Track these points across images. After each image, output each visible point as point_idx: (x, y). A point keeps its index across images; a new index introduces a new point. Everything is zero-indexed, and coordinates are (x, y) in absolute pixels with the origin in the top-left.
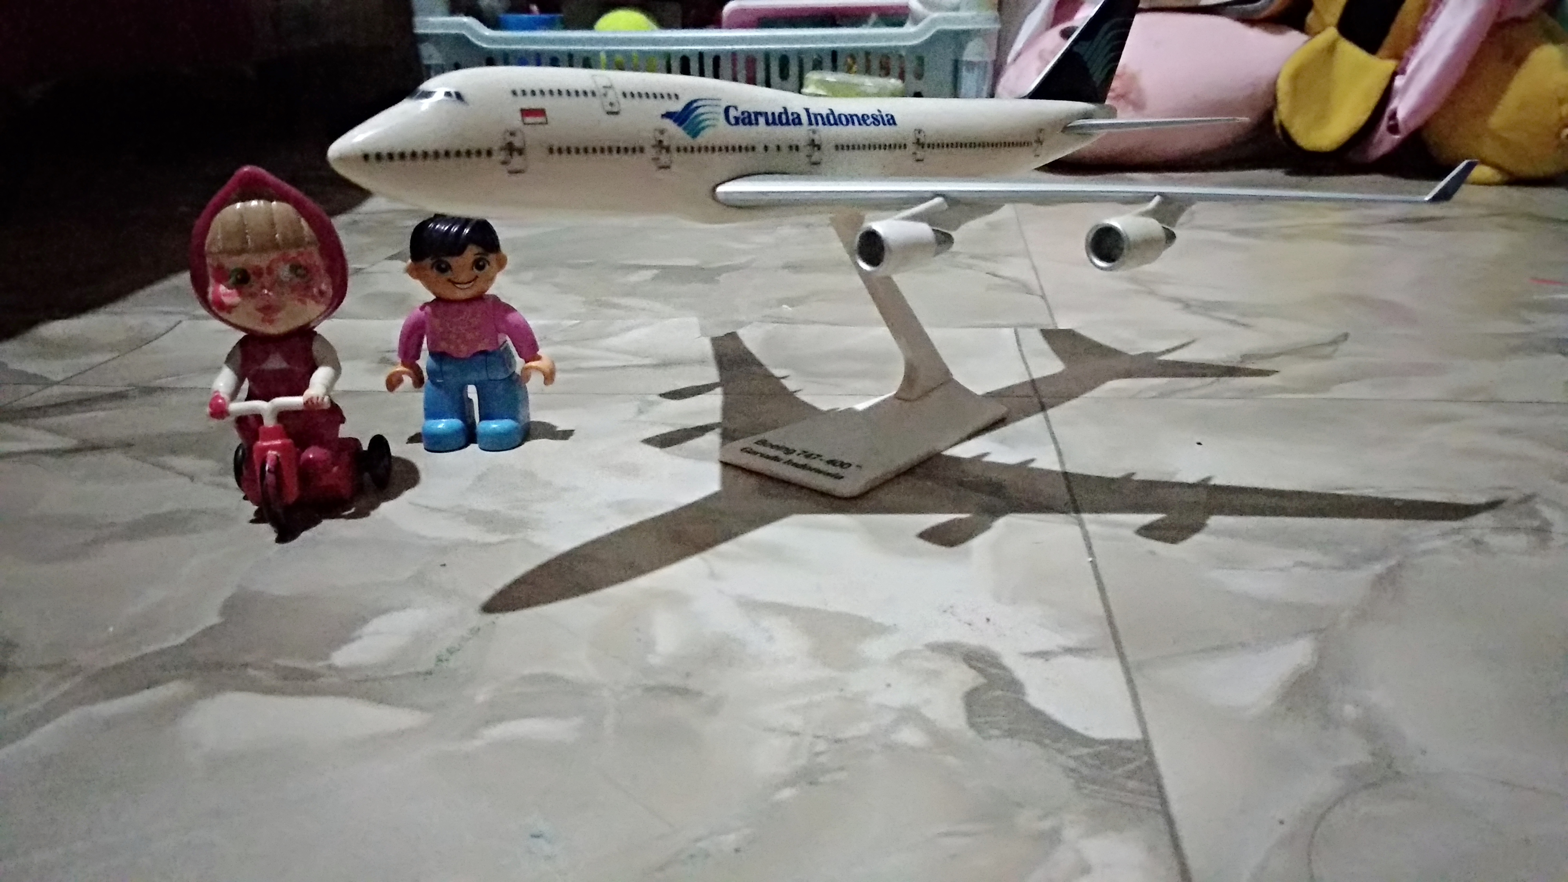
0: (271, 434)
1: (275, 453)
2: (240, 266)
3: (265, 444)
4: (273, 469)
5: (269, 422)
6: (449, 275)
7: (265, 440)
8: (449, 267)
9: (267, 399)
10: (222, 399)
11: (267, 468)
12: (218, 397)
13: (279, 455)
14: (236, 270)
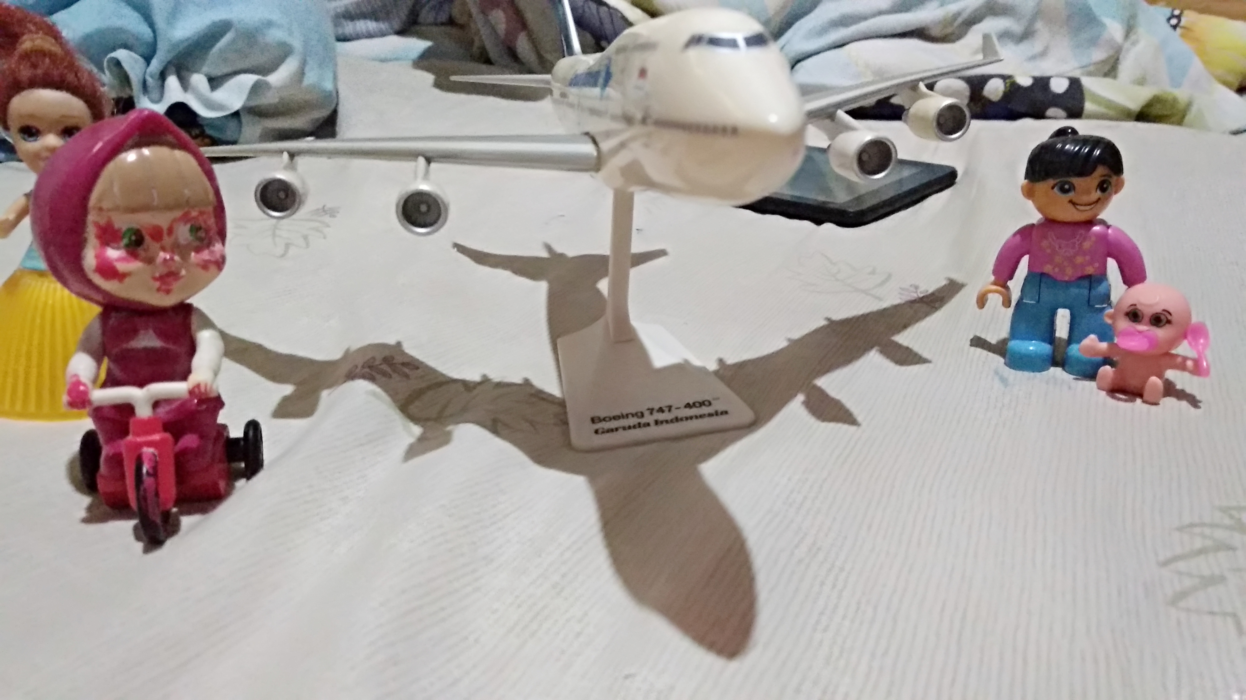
0: (147, 426)
1: (151, 450)
2: (135, 226)
3: (139, 439)
4: (151, 471)
5: (144, 412)
6: (1071, 195)
7: (138, 434)
8: (1072, 188)
9: (141, 384)
10: (84, 385)
11: (144, 470)
12: (78, 383)
13: (156, 454)
14: (129, 230)
